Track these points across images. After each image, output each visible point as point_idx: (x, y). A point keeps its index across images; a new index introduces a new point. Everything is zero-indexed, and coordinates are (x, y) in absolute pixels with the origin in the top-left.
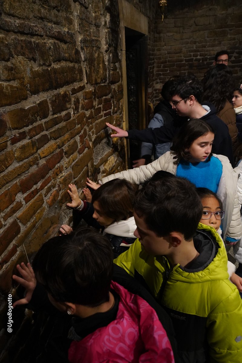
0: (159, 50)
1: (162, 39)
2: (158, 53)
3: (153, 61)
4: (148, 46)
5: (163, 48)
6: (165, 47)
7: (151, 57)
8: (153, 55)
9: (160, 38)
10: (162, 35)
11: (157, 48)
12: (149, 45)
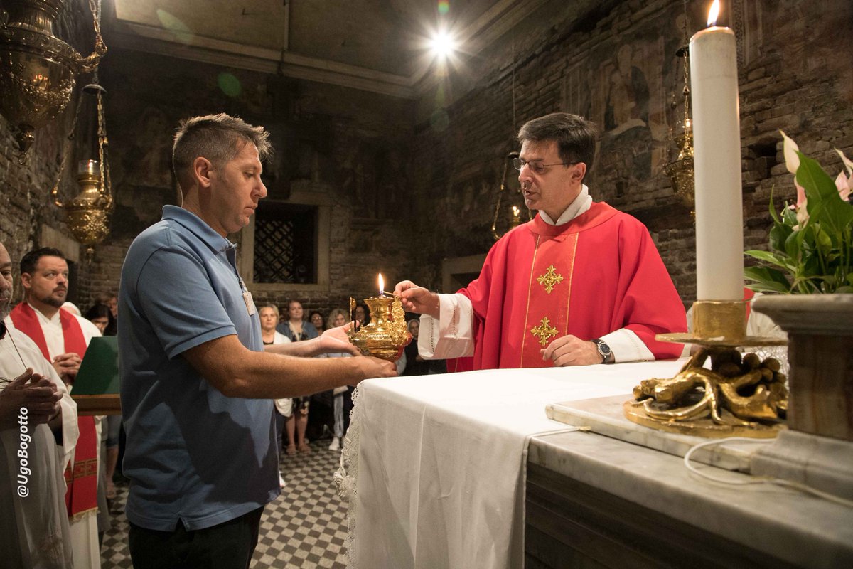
0: (98, 284)
1: (103, 270)
2: (96, 288)
3: (87, 298)
4: (79, 277)
5: (105, 282)
6: (108, 281)
7: (84, 292)
8: (86, 289)
9: (99, 269)
10: (102, 265)
11: (94, 281)
12: (80, 275)
